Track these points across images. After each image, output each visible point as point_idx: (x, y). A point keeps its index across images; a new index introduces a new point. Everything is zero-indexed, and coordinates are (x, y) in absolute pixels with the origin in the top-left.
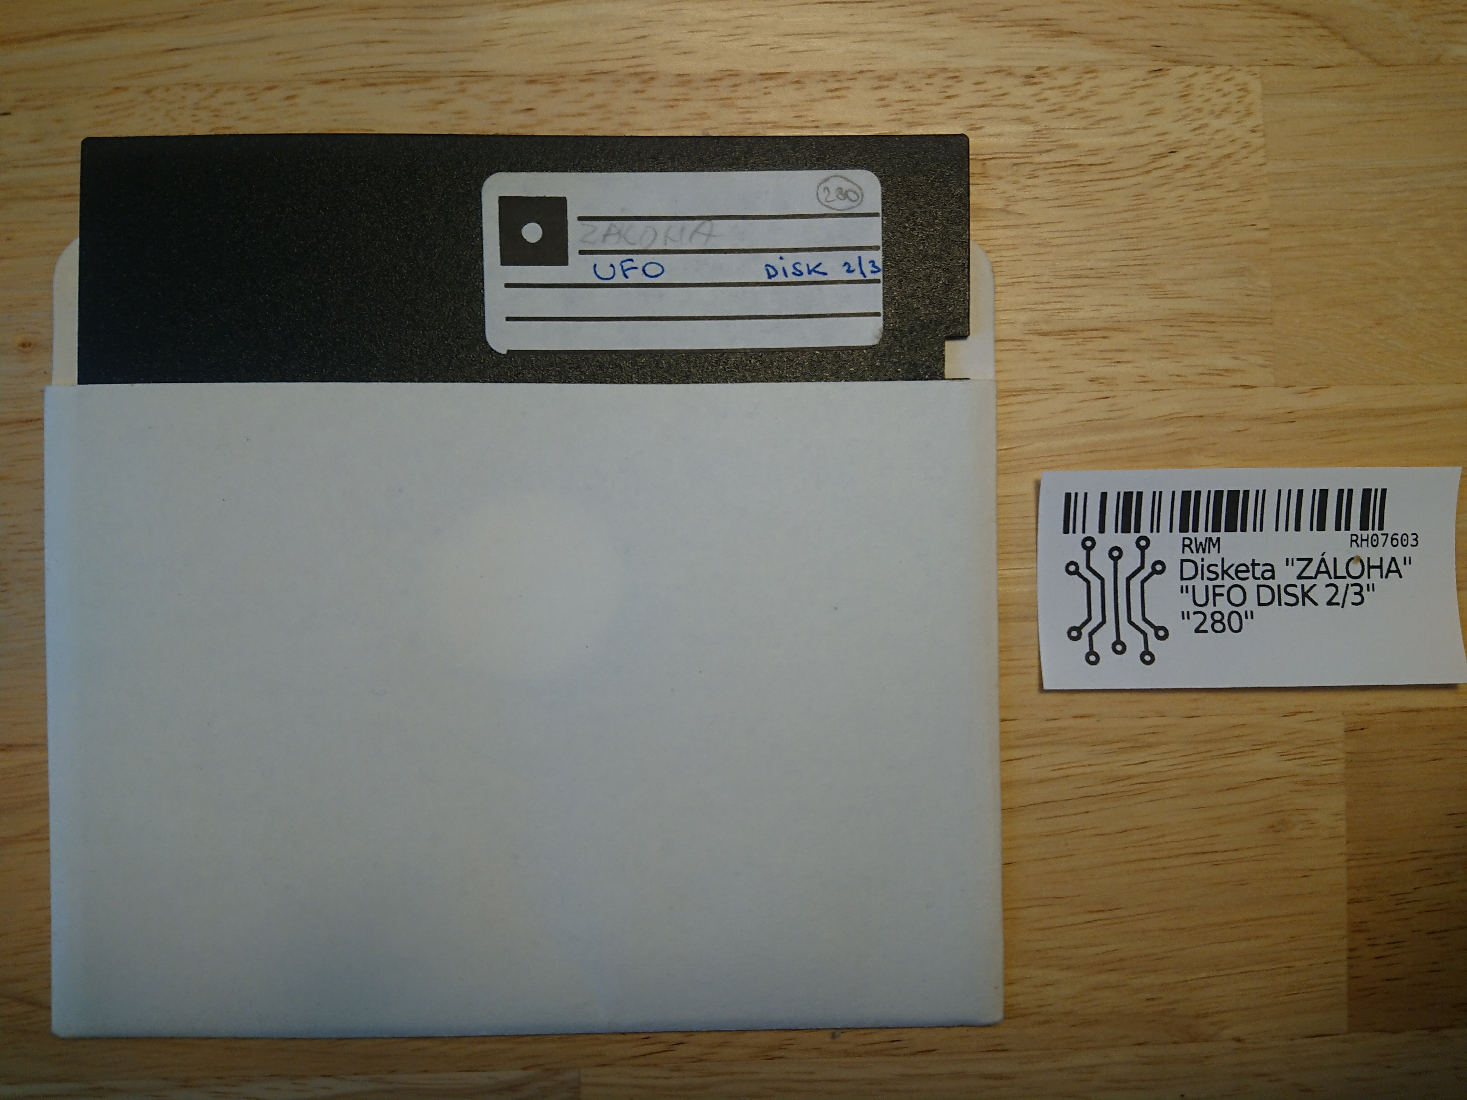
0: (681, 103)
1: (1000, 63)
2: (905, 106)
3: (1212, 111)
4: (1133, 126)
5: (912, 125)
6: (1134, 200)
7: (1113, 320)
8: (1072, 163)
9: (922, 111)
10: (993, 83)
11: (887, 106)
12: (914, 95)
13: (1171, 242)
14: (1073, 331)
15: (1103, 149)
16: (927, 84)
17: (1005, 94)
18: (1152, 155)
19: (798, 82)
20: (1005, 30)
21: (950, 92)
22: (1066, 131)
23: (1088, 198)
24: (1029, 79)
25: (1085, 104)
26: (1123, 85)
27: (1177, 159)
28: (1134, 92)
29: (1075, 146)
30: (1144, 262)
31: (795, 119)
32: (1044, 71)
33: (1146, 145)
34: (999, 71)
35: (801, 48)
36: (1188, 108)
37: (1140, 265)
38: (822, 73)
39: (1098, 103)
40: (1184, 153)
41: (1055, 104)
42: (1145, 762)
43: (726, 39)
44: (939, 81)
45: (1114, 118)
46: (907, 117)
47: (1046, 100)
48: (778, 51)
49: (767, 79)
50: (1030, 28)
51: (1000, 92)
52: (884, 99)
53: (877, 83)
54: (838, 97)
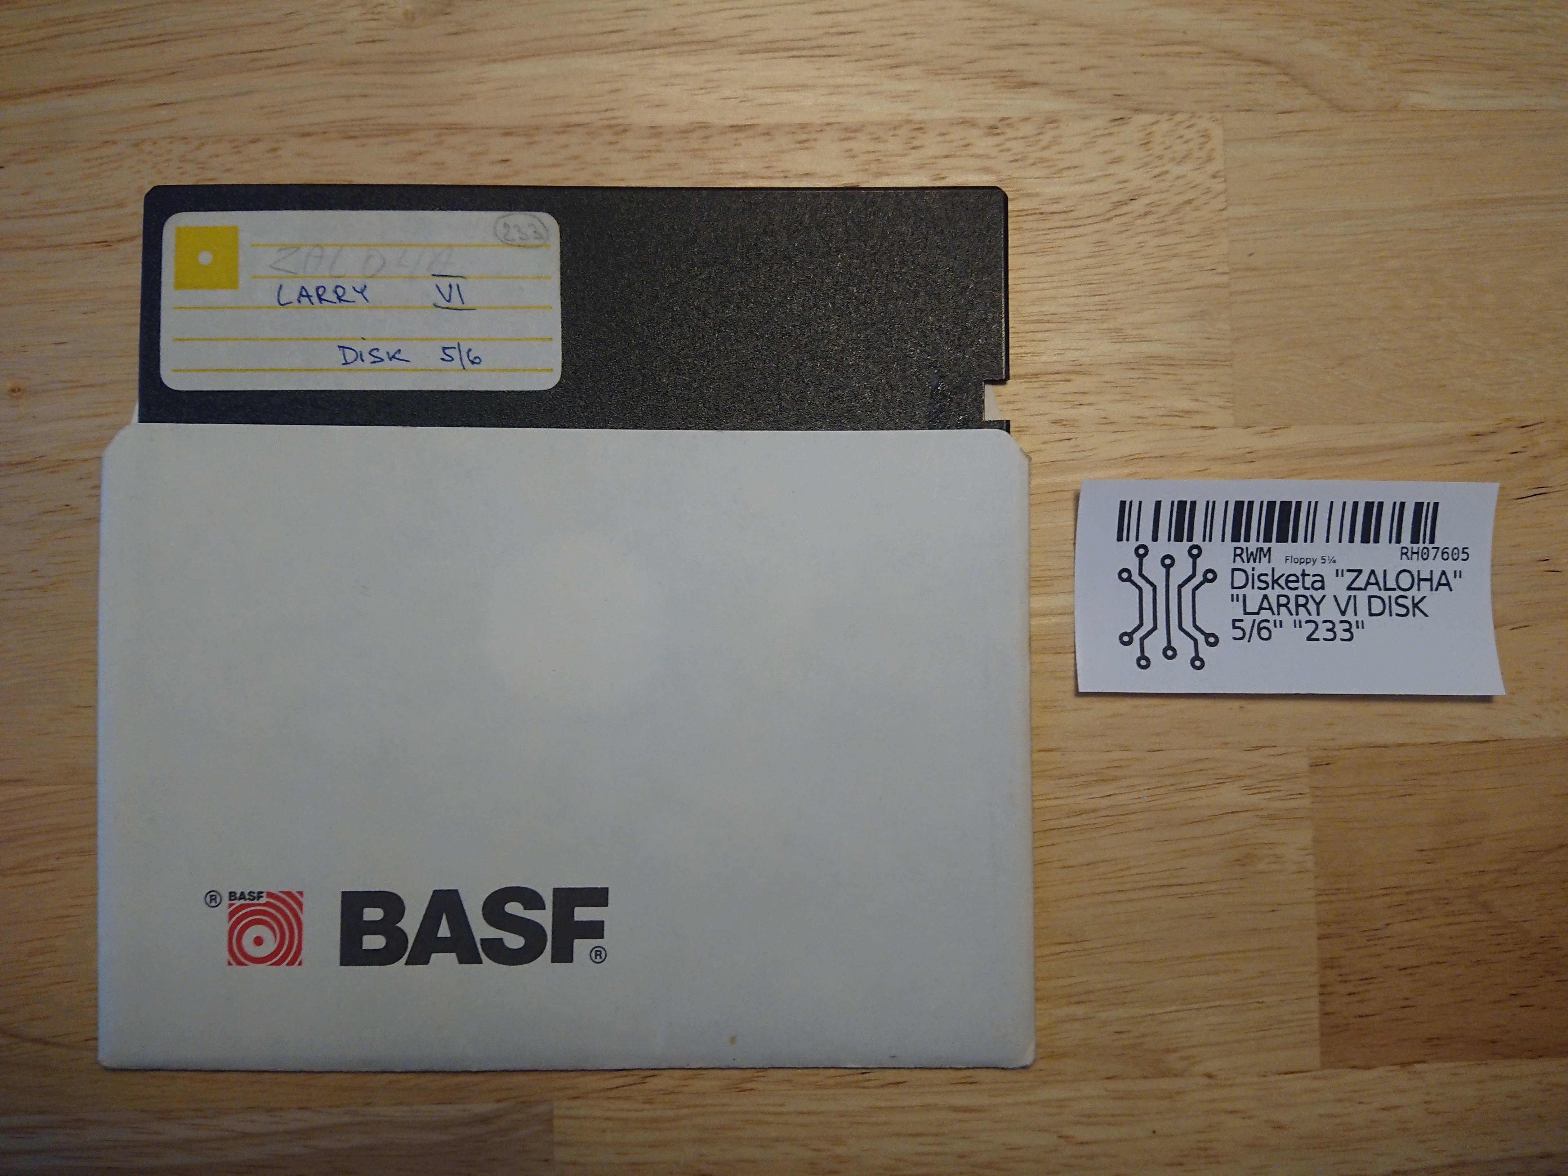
0: (653, 154)
1: (964, 115)
2: (871, 156)
3: (1173, 158)
4: (1094, 175)
5: (878, 175)
6: (1095, 247)
7: (1076, 363)
8: (1035, 211)
9: (888, 162)
10: (958, 134)
11: (853, 157)
12: (880, 146)
13: (1131, 287)
14: (1036, 375)
15: (1063, 198)
16: (893, 136)
17: (968, 145)
18: (1112, 203)
19: (768, 134)
20: (968, 82)
21: (916, 143)
22: (1029, 180)
23: (1050, 245)
24: (992, 130)
25: (1046, 154)
26: (1085, 134)
27: (1138, 207)
28: (1095, 142)
29: (1037, 195)
30: (1105, 307)
31: (765, 170)
32: (1009, 121)
33: (1107, 193)
34: (963, 123)
35: (769, 101)
36: (1149, 155)
37: (1101, 310)
38: (790, 125)
39: (1059, 153)
40: (1146, 200)
41: (1017, 154)
42: (1110, 795)
43: (697, 92)
44: (904, 131)
45: (1075, 167)
46: (873, 167)
47: (1008, 150)
48: (748, 104)
49: (737, 131)
50: (994, 80)
51: (965, 142)
52: (851, 150)
53: (843, 135)
54: (806, 148)
